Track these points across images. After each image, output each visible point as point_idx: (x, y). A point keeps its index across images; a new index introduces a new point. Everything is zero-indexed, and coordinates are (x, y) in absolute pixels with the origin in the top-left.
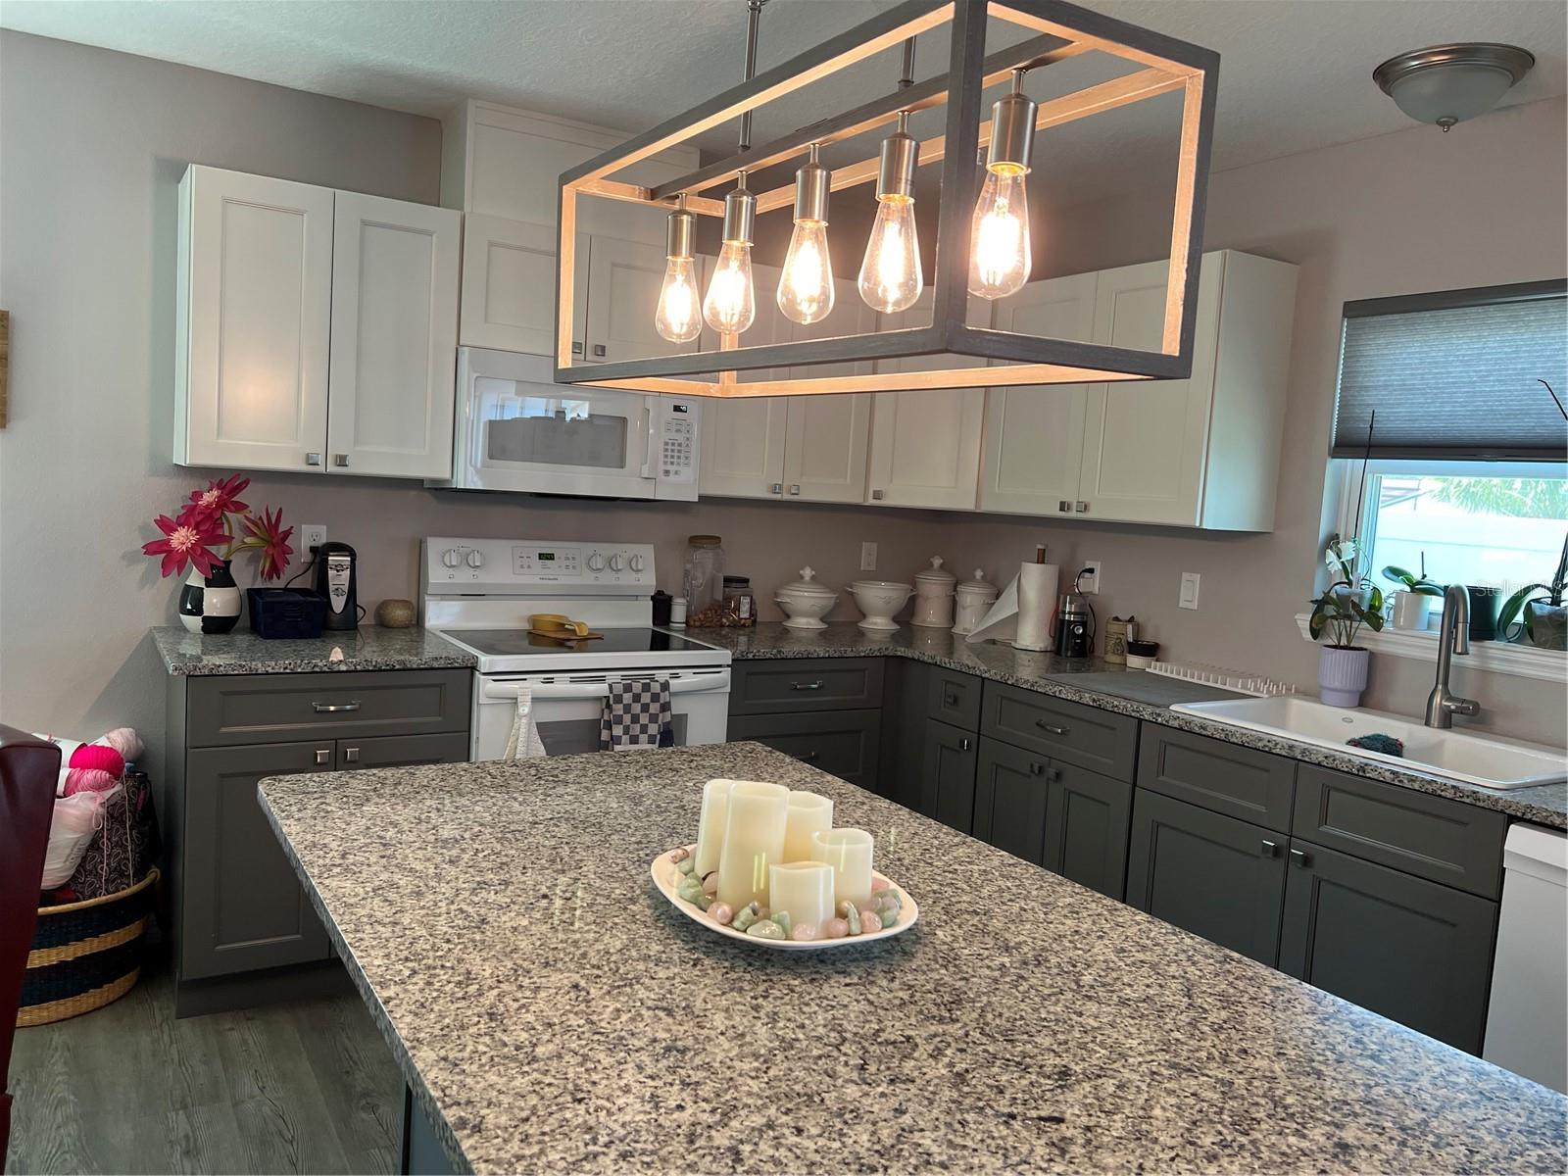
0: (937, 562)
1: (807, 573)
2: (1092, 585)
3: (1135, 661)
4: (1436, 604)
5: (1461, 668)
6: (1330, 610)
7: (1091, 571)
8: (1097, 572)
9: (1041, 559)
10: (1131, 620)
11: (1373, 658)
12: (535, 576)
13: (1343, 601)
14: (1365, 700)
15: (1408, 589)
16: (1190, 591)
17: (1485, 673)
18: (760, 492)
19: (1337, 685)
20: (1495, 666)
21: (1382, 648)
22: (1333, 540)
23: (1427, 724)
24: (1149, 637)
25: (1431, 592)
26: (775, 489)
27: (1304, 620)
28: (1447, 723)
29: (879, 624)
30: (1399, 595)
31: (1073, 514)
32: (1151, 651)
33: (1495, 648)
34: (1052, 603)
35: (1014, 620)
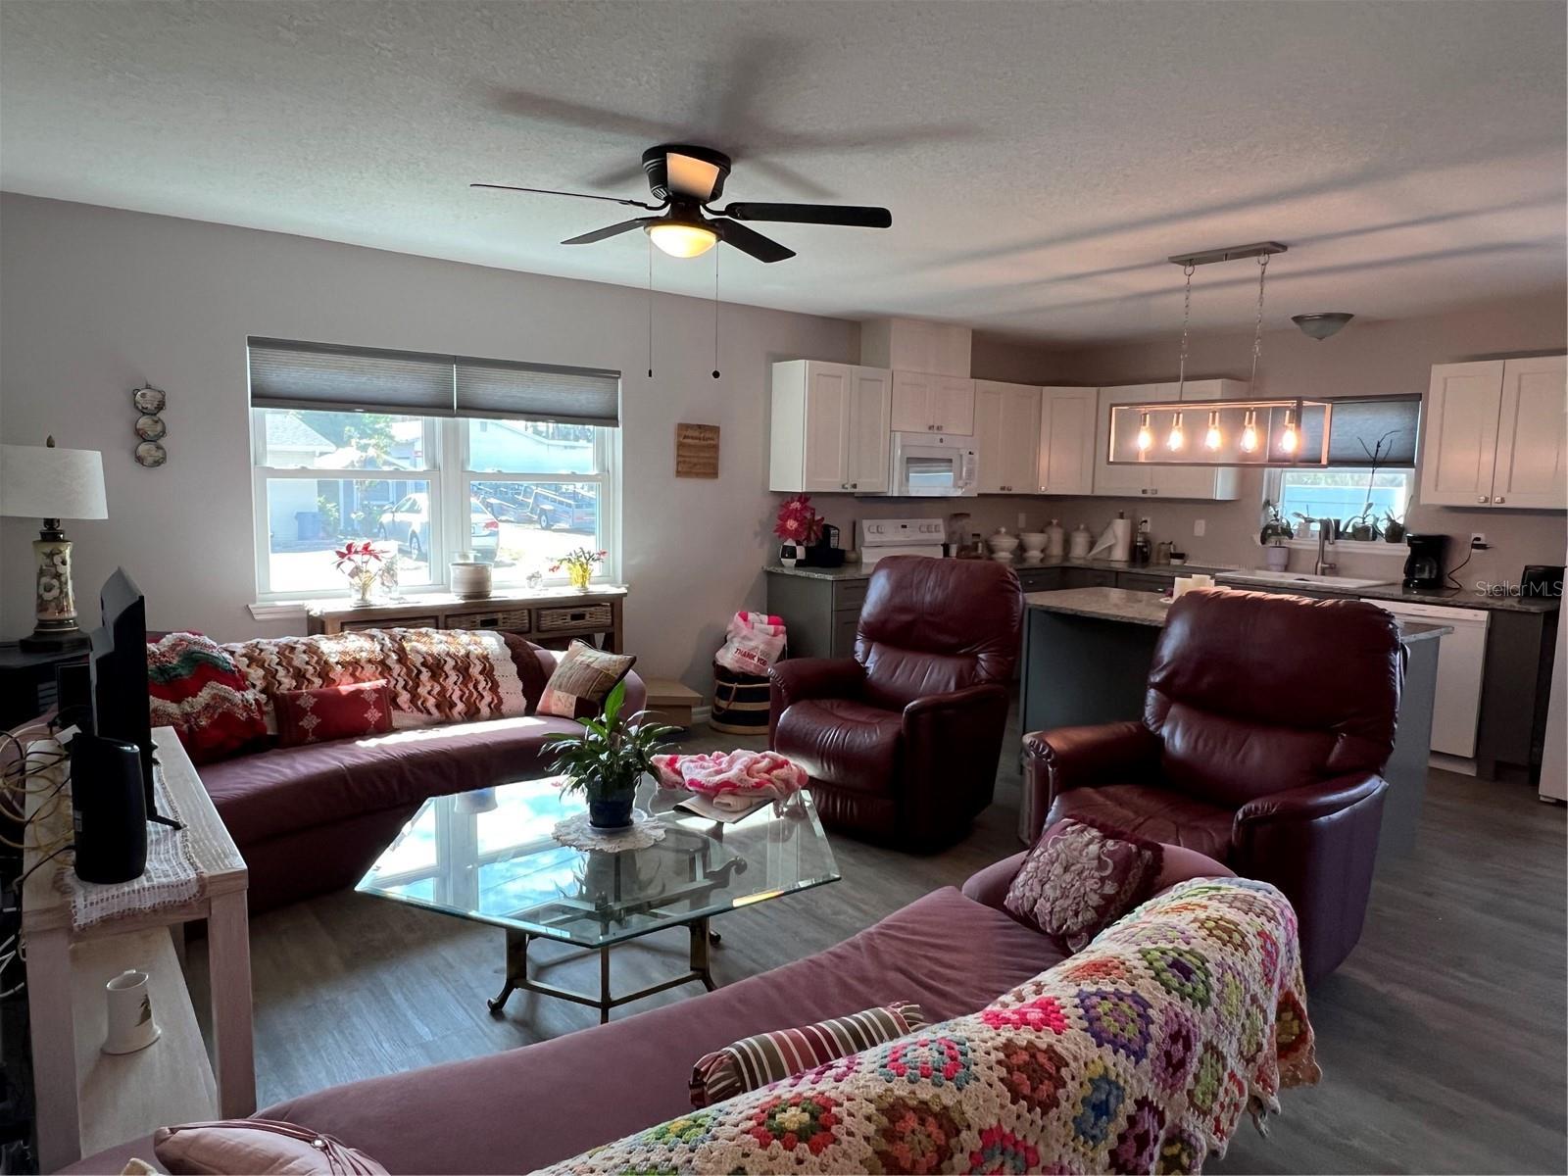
0: (1055, 522)
1: (1003, 530)
2: (1147, 528)
3: (1175, 562)
4: (1316, 527)
5: (1328, 552)
6: (1270, 531)
7: (1146, 521)
8: (1149, 521)
9: (1121, 516)
10: (1171, 543)
11: (1289, 549)
12: (902, 536)
13: (1274, 528)
14: (1287, 568)
15: (1303, 521)
16: (1200, 528)
17: (1337, 553)
18: (996, 491)
19: (1275, 562)
20: (1341, 550)
21: (1293, 546)
22: (1268, 503)
23: (1316, 574)
24: (1179, 551)
25: (1312, 521)
26: (1003, 488)
27: (1257, 538)
28: (1323, 574)
29: (1034, 555)
30: (1300, 524)
31: (1148, 495)
32: (1181, 556)
33: (1340, 543)
34: (1128, 539)
35: (1110, 548)
